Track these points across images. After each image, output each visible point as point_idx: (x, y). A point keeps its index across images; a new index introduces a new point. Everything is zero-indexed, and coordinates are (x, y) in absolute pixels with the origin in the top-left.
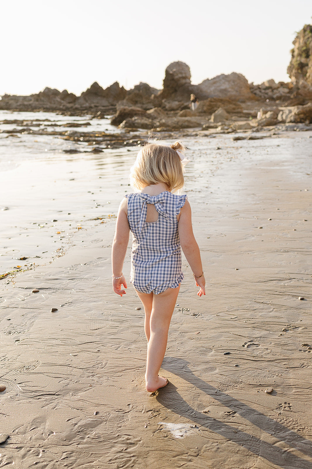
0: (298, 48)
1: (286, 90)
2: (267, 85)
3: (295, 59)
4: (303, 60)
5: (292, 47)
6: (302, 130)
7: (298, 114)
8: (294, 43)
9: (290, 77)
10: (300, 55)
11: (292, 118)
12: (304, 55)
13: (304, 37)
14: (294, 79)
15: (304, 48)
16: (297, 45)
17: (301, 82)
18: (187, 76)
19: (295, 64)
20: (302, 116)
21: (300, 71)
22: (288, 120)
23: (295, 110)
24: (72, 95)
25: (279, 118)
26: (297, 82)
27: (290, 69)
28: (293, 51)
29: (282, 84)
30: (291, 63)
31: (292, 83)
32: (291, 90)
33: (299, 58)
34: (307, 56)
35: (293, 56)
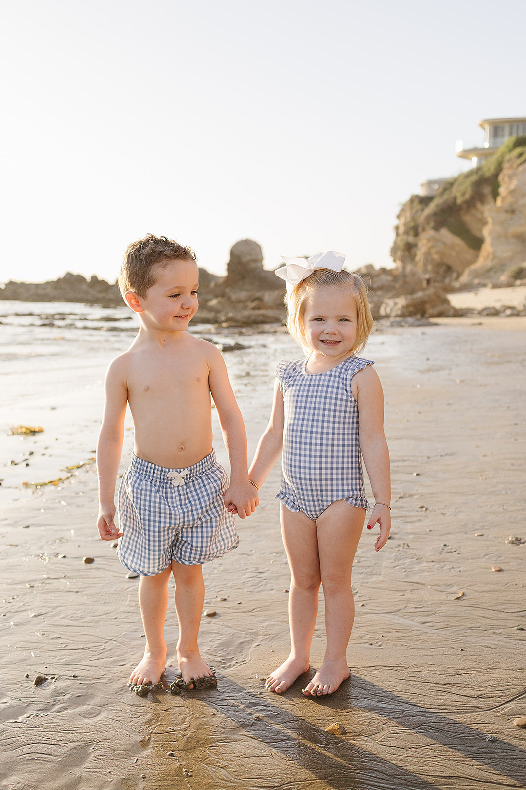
0: (405, 225)
1: (390, 278)
2: (364, 271)
3: (399, 239)
4: (411, 239)
5: (396, 222)
6: (412, 325)
7: (407, 306)
8: (399, 217)
9: (394, 261)
10: (406, 233)
11: (399, 312)
12: (412, 233)
13: (411, 209)
14: (399, 264)
15: (412, 224)
16: (403, 220)
17: (409, 267)
18: (259, 259)
19: (401, 244)
20: (411, 309)
21: (407, 253)
22: (394, 314)
23: (402, 301)
24: (104, 283)
25: (382, 312)
26: (404, 268)
27: (394, 251)
28: (397, 228)
29: (384, 271)
30: (395, 243)
31: (397, 269)
32: (396, 278)
33: (405, 237)
34: (416, 234)
35: (398, 234)
